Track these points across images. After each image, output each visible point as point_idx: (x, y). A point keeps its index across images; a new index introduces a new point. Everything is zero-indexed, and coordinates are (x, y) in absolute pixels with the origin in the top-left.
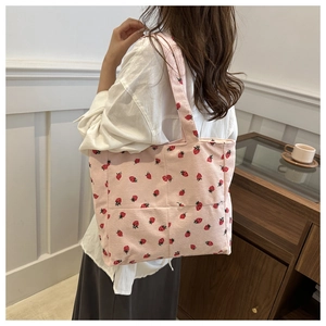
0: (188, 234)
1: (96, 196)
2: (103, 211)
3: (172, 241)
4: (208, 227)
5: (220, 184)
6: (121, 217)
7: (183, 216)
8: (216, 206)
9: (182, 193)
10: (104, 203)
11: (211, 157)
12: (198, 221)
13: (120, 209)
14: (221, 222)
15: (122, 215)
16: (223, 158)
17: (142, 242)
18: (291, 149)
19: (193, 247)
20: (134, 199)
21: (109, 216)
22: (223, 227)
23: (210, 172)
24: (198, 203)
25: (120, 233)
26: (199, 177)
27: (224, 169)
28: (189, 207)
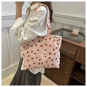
0: (47, 62)
1: (22, 50)
2: (24, 55)
3: (42, 63)
4: (52, 60)
5: (56, 48)
6: (28, 56)
7: (45, 57)
8: (55, 54)
9: (45, 50)
10: (24, 52)
11: (54, 41)
12: (50, 58)
13: (28, 54)
14: (56, 59)
15: (29, 56)
16: (58, 41)
17: (34, 64)
18: (72, 31)
19: (48, 66)
20: (32, 52)
21: (25, 56)
22: (57, 60)
23: (53, 45)
24: (50, 53)
25: (28, 61)
26: (50, 46)
27: (58, 44)
28: (47, 54)
